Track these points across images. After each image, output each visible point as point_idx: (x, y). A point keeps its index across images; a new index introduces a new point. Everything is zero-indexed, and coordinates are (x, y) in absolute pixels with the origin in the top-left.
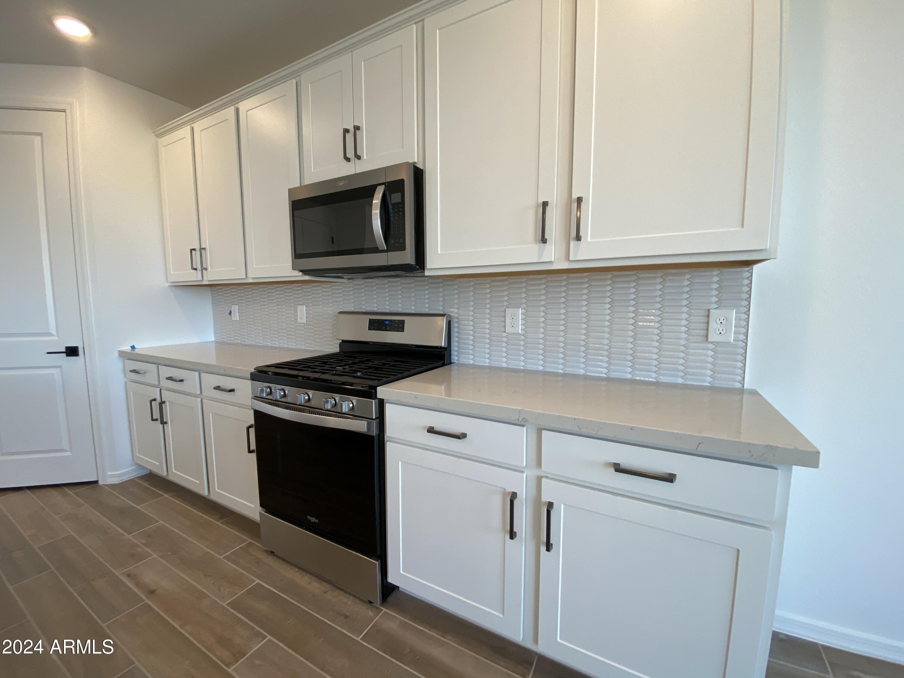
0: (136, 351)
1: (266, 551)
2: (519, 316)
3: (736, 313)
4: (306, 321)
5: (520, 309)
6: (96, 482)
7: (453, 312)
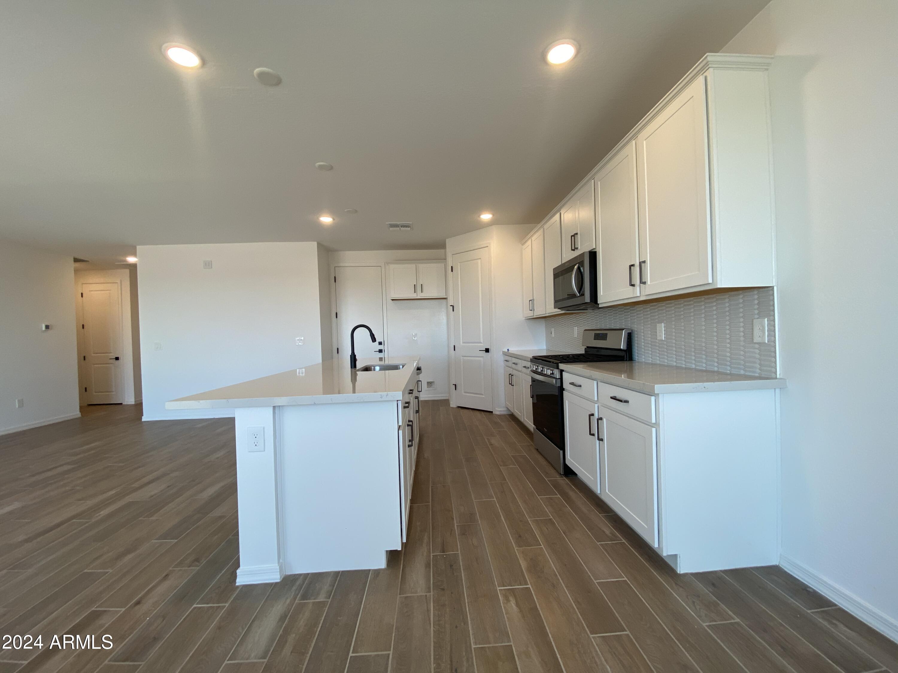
0: (509, 352)
1: (535, 449)
2: (662, 328)
3: (767, 321)
4: (577, 336)
5: (663, 323)
6: (492, 412)
7: (635, 327)
